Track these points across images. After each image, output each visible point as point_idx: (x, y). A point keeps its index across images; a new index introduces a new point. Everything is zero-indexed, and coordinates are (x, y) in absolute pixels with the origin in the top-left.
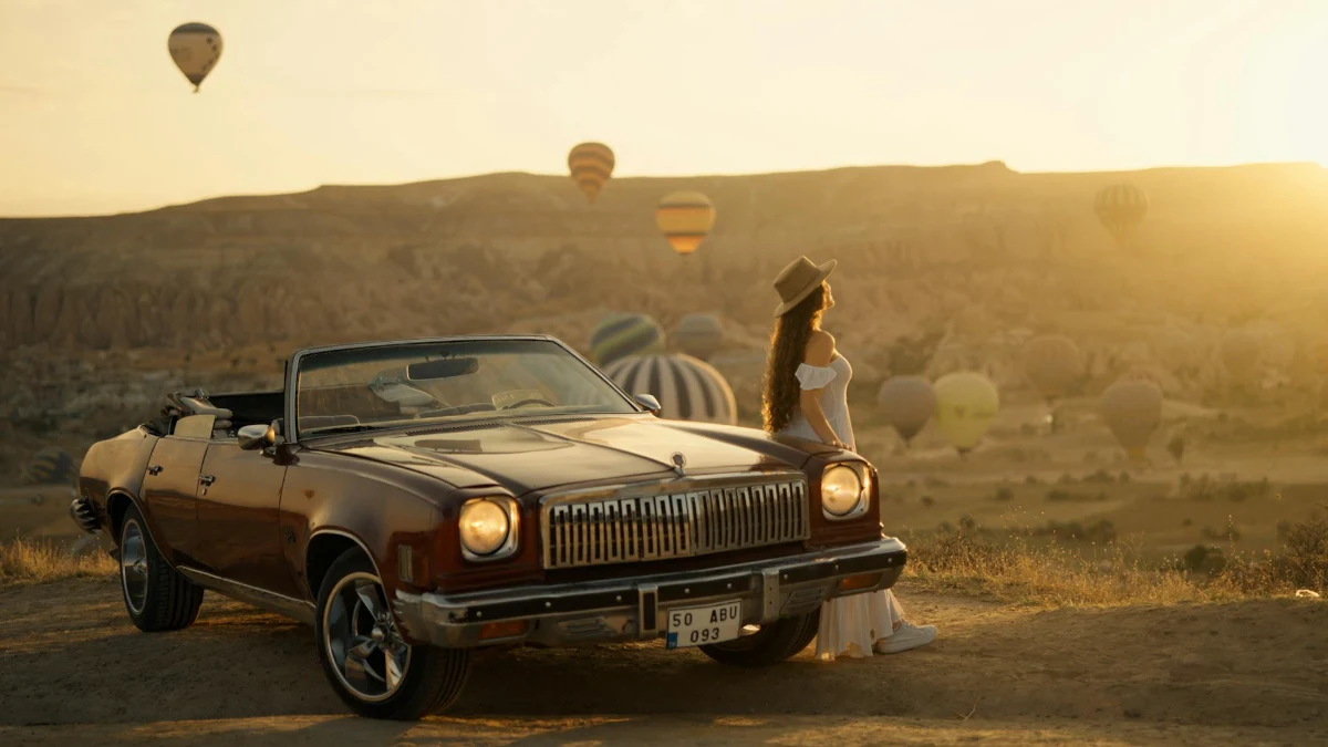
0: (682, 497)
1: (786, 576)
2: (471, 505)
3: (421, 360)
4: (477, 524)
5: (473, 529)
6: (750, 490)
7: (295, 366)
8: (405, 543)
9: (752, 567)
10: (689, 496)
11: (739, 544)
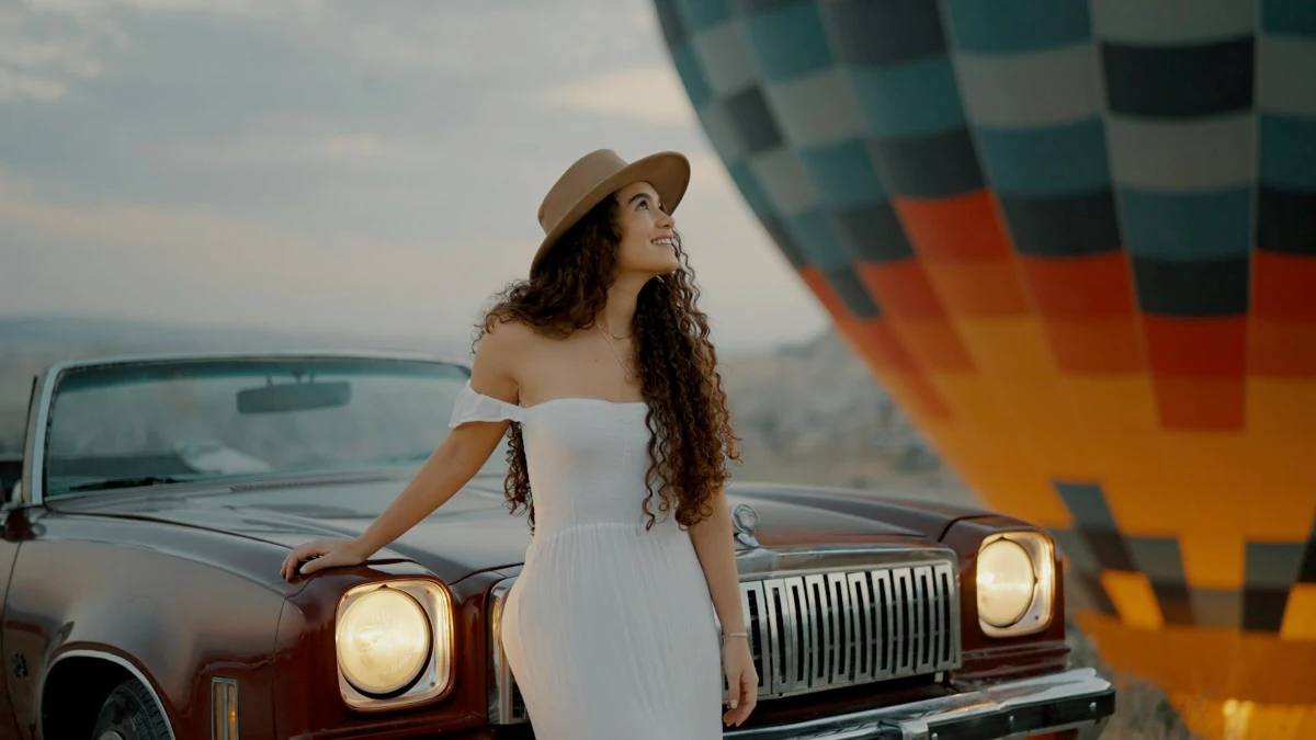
0: (756, 586)
1: (935, 735)
2: (359, 595)
3: (256, 382)
4: (366, 637)
5: (362, 646)
6: (868, 575)
7: (49, 385)
8: (223, 673)
9: (881, 721)
10: (770, 585)
11: (852, 677)
